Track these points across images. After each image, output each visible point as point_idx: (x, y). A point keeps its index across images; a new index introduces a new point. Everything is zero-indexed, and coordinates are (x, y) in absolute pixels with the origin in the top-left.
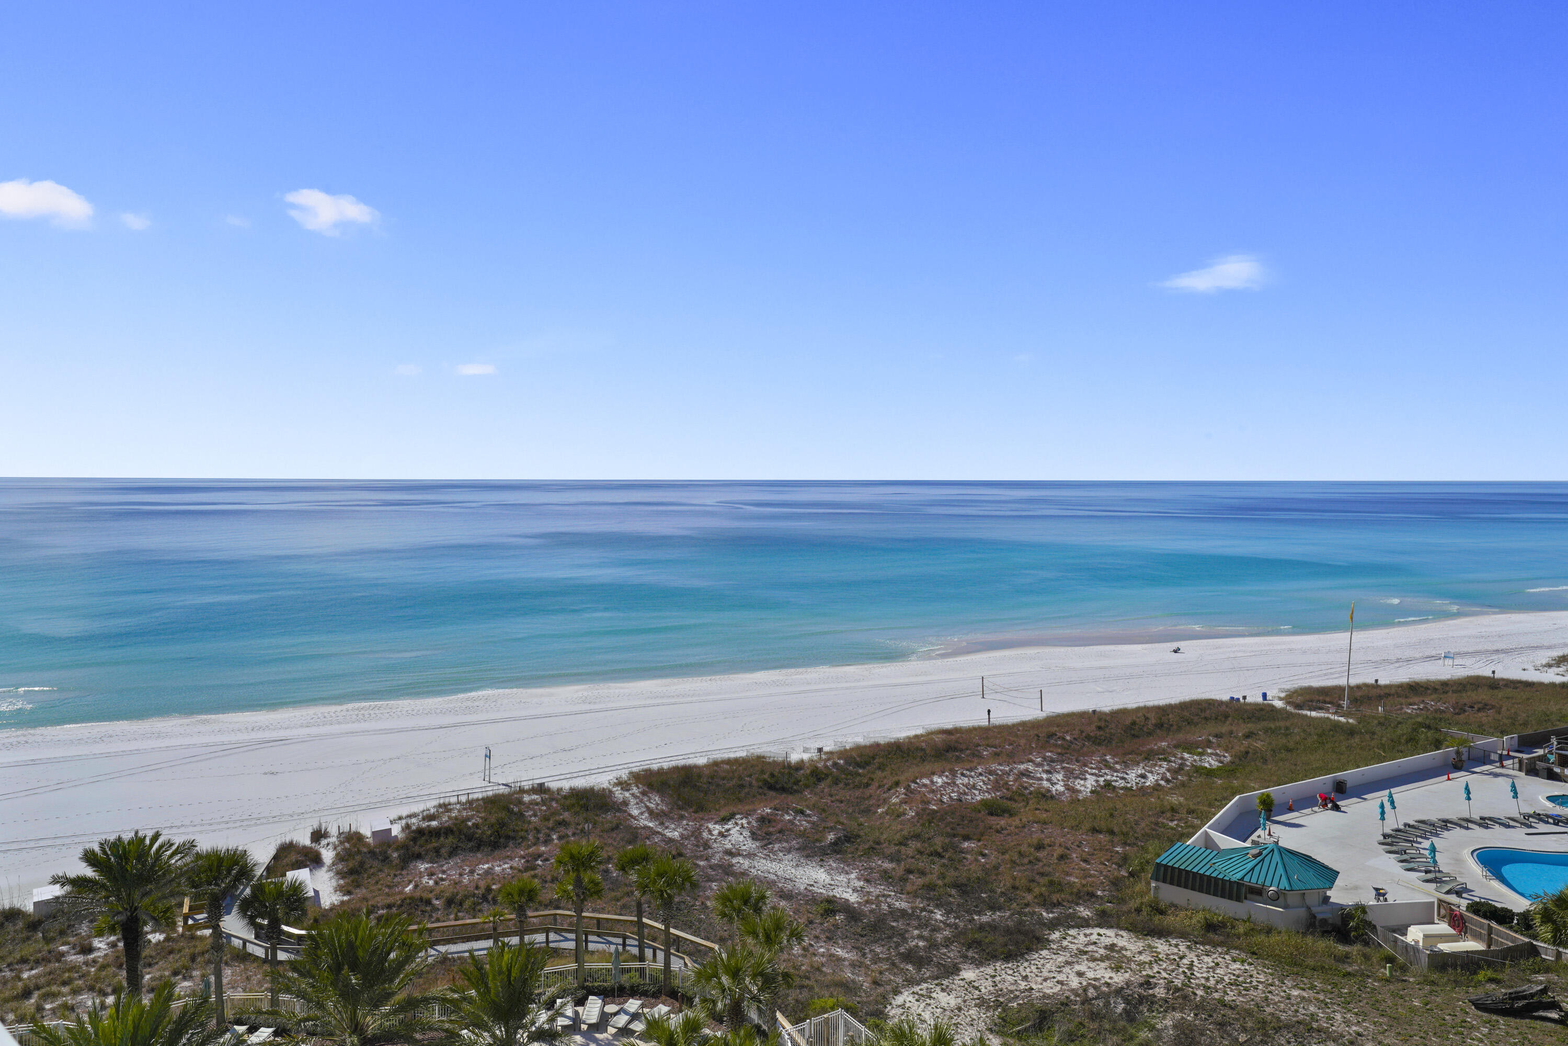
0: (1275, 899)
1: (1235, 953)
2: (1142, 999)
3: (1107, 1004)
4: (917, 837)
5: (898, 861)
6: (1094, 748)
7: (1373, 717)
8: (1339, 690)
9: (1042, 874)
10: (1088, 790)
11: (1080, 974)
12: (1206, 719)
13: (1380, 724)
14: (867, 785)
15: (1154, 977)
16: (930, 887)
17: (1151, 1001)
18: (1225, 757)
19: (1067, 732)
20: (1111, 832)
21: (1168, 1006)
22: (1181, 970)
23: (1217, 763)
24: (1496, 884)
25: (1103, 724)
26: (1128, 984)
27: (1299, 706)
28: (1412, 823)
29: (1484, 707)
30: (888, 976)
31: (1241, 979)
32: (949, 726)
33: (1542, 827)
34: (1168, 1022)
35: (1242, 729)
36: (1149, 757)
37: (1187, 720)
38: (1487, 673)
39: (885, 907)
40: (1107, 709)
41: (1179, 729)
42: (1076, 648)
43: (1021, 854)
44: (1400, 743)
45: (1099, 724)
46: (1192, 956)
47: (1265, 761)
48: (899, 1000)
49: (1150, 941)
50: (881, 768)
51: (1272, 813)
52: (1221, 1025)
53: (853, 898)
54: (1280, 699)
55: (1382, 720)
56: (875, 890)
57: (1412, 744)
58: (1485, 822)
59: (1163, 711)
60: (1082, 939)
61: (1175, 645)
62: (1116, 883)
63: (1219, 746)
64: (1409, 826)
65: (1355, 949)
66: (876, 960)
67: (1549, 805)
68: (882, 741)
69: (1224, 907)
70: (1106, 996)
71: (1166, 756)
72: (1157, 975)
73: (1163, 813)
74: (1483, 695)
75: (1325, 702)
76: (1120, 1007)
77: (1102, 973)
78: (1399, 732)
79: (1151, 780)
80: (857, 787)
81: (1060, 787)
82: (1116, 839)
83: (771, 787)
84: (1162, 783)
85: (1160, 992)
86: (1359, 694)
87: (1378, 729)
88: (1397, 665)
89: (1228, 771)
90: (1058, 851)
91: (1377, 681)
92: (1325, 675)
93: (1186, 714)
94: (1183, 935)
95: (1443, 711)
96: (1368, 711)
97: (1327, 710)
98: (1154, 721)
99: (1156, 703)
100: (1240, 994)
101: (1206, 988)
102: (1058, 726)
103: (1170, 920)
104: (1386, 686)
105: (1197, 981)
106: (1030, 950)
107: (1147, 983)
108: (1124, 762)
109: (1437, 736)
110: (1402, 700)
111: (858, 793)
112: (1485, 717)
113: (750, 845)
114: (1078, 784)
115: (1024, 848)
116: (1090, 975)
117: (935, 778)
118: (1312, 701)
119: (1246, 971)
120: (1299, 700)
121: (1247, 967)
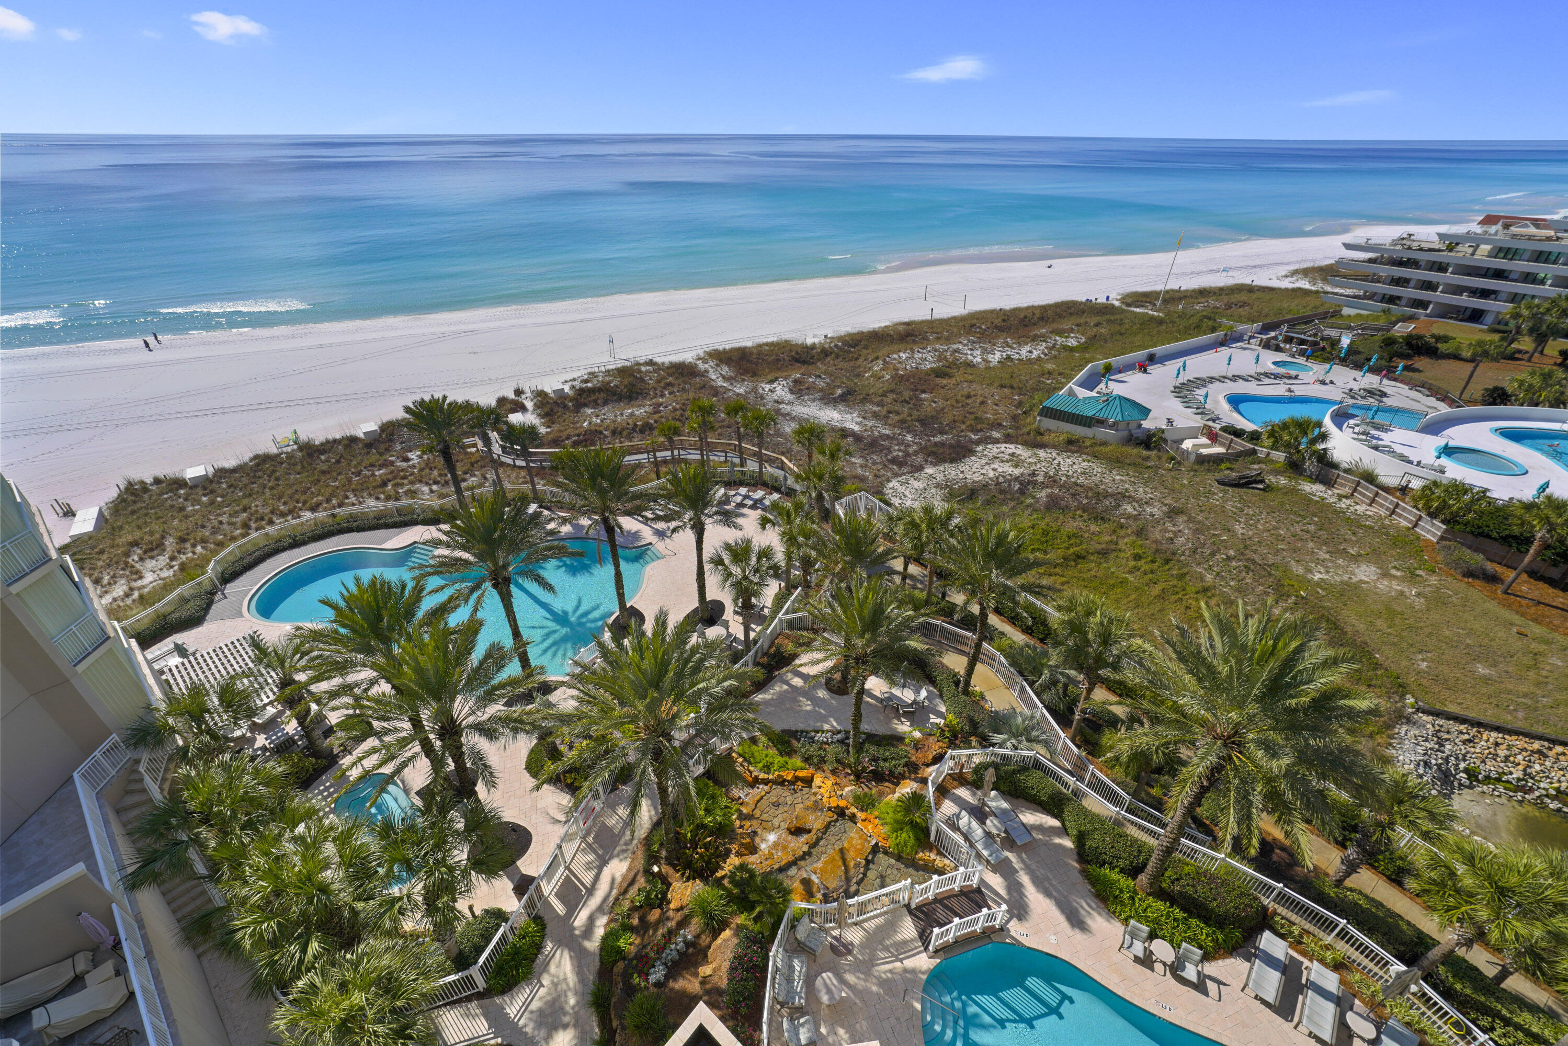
0: (1111, 427)
1: (1084, 456)
2: (1029, 482)
3: (1010, 485)
4: (892, 391)
5: (883, 406)
6: (999, 334)
7: (1175, 312)
8: (1155, 293)
9: (971, 413)
10: (996, 361)
11: (994, 470)
12: (1071, 313)
13: (1180, 316)
14: (857, 359)
15: (1037, 470)
16: (903, 421)
17: (1035, 483)
18: (1082, 338)
19: (983, 323)
20: (1012, 387)
21: (1044, 486)
22: (1053, 466)
23: (1076, 343)
24: (1236, 415)
25: (1006, 317)
26: (1022, 474)
27: (1129, 305)
28: (1194, 378)
29: (1244, 305)
30: (882, 472)
31: (1087, 470)
32: (907, 320)
33: (1267, 381)
34: (1043, 494)
35: (1093, 321)
36: (1035, 339)
37: (1059, 315)
38: (1247, 281)
39: (876, 433)
40: (1008, 308)
41: (1054, 321)
43: (957, 401)
44: (1190, 329)
45: (1003, 318)
46: (1059, 459)
47: (1106, 341)
48: (891, 485)
49: (1035, 450)
50: (866, 347)
51: (1110, 374)
52: (1074, 495)
53: (857, 428)
55: (1180, 314)
56: (870, 424)
57: (1198, 329)
58: (1234, 378)
59: (1044, 308)
60: (995, 450)
62: (1014, 418)
63: (1078, 332)
64: (1192, 381)
65: (1154, 453)
66: (874, 463)
67: (1273, 367)
68: (865, 330)
69: (1079, 431)
70: (1009, 481)
71: (1045, 338)
72: (1039, 469)
73: (1043, 375)
74: (1243, 297)
75: (1146, 302)
76: (1017, 487)
77: (1008, 469)
78: (1190, 322)
79: (1035, 354)
80: (851, 360)
81: (979, 359)
82: (1015, 391)
83: (797, 361)
84: (1042, 356)
85: (1040, 478)
86: (1168, 296)
87: (1177, 320)
88: (1193, 276)
89: (1083, 348)
90: (979, 400)
92: (1148, 283)
93: (1058, 310)
94: (1054, 447)
95: (1218, 308)
96: (1172, 308)
97: (1146, 307)
98: (1038, 316)
100: (1086, 478)
101: (1067, 476)
102: (977, 320)
103: (1046, 438)
104: (1186, 291)
105: (1062, 472)
106: (964, 457)
107: (1033, 474)
108: (1018, 343)
109: (1214, 324)
110: (1195, 301)
111: (852, 364)
112: (1242, 311)
113: (789, 397)
114: (990, 357)
115: (959, 397)
116: (1000, 470)
117: (901, 354)
118: (1137, 301)
119: (1090, 466)
120: (1129, 300)
121: (1091, 464)
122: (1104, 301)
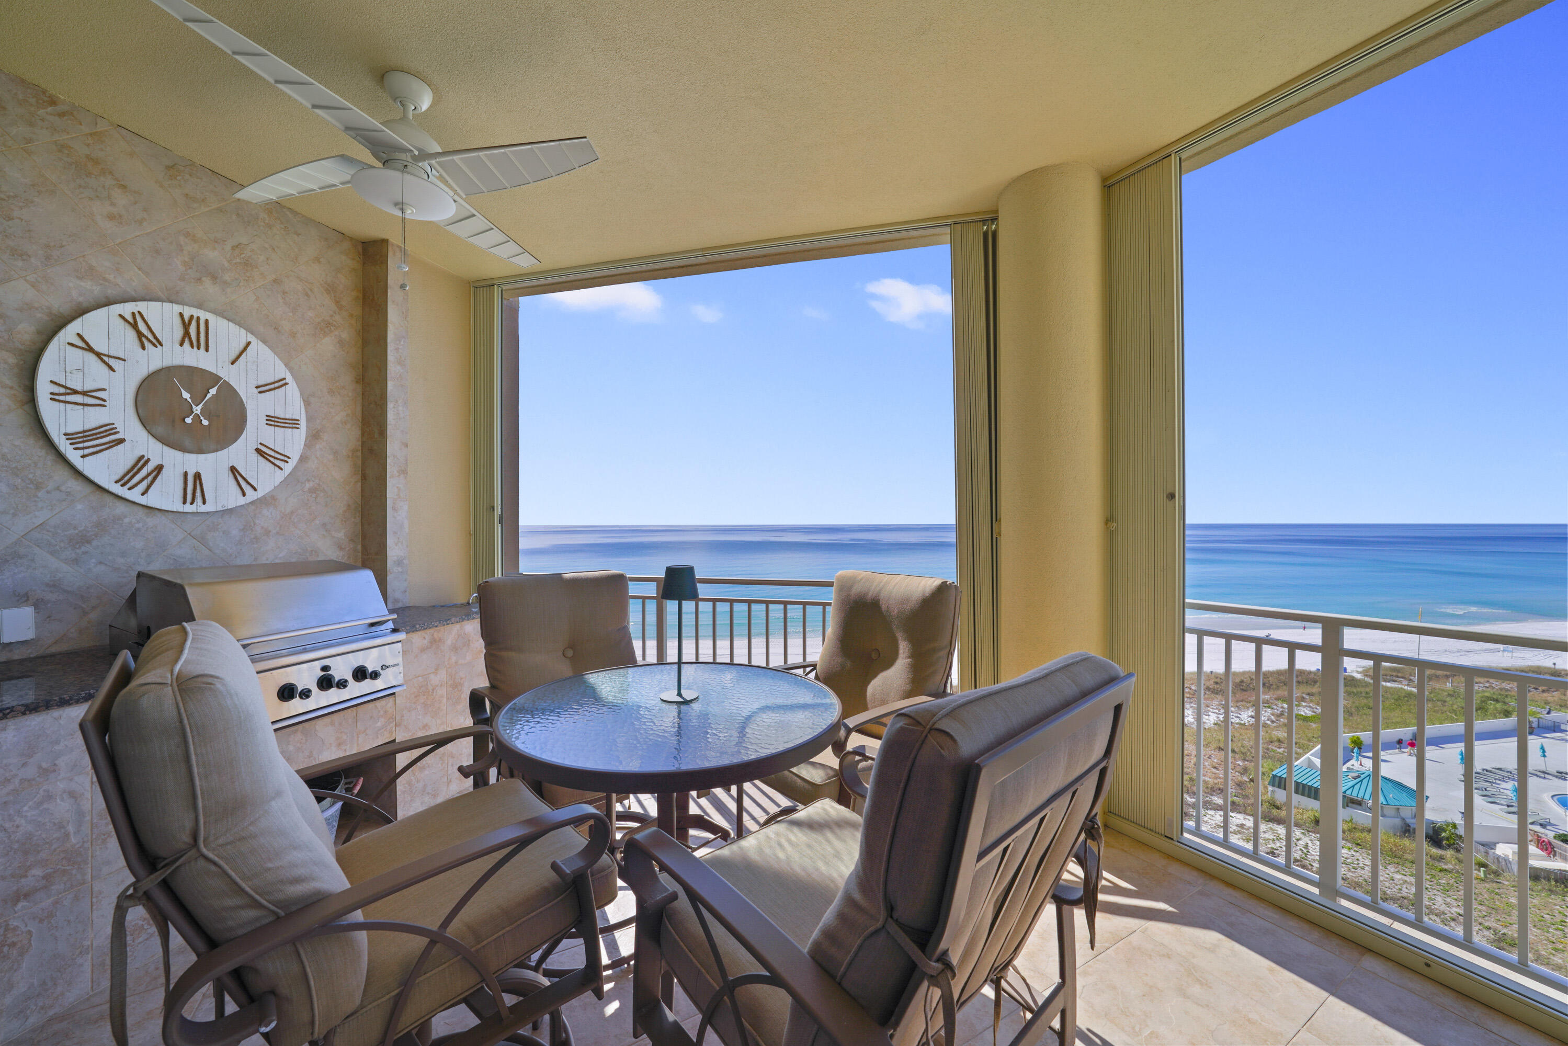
6: (1213, 696)
7: (1442, 691)
10: (1212, 723)
12: (1299, 682)
13: (1449, 695)
15: (1277, 850)
18: (1316, 708)
19: (1192, 684)
20: (1233, 751)
22: (1298, 848)
23: (1310, 713)
25: (1219, 681)
28: (1489, 769)
29: (1547, 689)
31: (1349, 861)
36: (1257, 704)
37: (1283, 682)
40: (1220, 671)
41: (1278, 688)
45: (1216, 680)
46: (1305, 840)
47: (1352, 714)
49: (1271, 825)
51: (1362, 750)
54: (1358, 672)
55: (1451, 693)
57: (1483, 711)
58: (1563, 775)
59: (1264, 675)
60: (1218, 818)
62: (1240, 784)
63: (1311, 701)
64: (1487, 771)
65: (1449, 853)
71: (1270, 705)
72: (1279, 849)
73: (1271, 742)
75: (1398, 677)
82: (1237, 756)
84: (1269, 722)
87: (1448, 699)
88: (1458, 654)
93: (1282, 678)
95: (1507, 690)
96: (1437, 686)
97: (1400, 682)
100: (1349, 870)
103: (1286, 814)
105: (1312, 857)
108: (1237, 707)
109: (1506, 707)
114: (1205, 718)
118: (1386, 675)
119: (1353, 856)
121: (1354, 853)
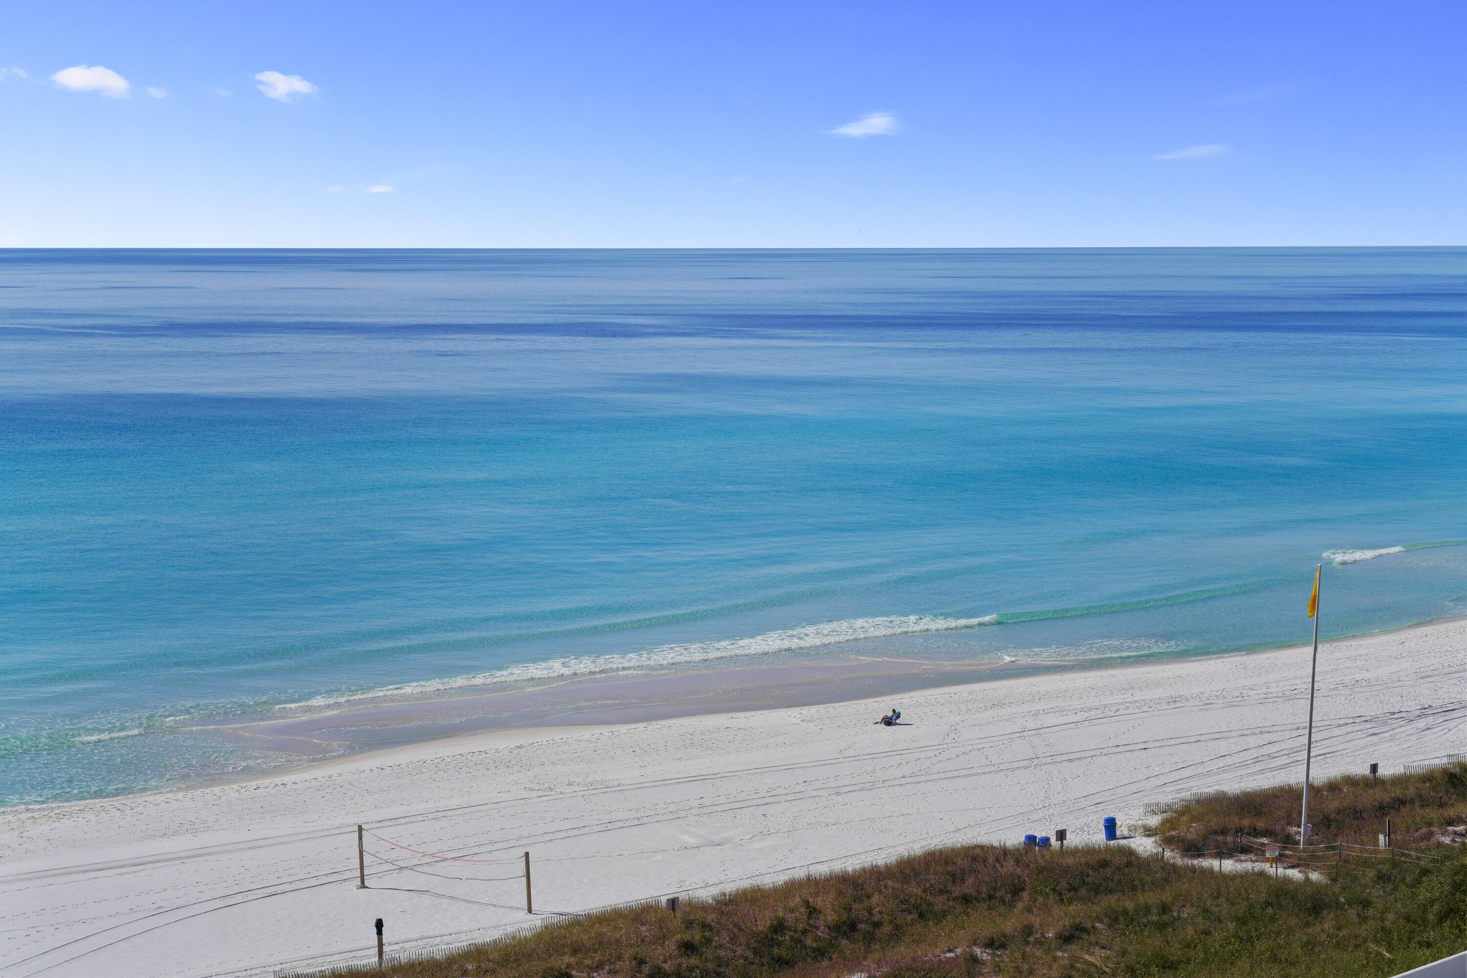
7: (1366, 863)
8: (1289, 794)
12: (966, 900)
13: (1382, 878)
19: (600, 967)
25: (696, 936)
27: (1193, 849)
35: (1054, 920)
37: (917, 907)
40: (706, 894)
41: (897, 933)
42: (624, 728)
44: (1425, 921)
45: (687, 937)
54: (1149, 832)
55: (1385, 868)
57: (1451, 923)
61: (885, 705)
63: (998, 970)
75: (1255, 832)
78: (1424, 895)
86: (1333, 804)
87: (1376, 894)
88: (1421, 724)
91: (1374, 768)
92: (1257, 760)
93: (914, 889)
96: (1354, 849)
97: (1259, 852)
98: (831, 917)
99: (838, 867)
102: (575, 952)
104: (1399, 781)
110: (1433, 813)
118: (1224, 832)
120: (1193, 831)
122: (1099, 838)
